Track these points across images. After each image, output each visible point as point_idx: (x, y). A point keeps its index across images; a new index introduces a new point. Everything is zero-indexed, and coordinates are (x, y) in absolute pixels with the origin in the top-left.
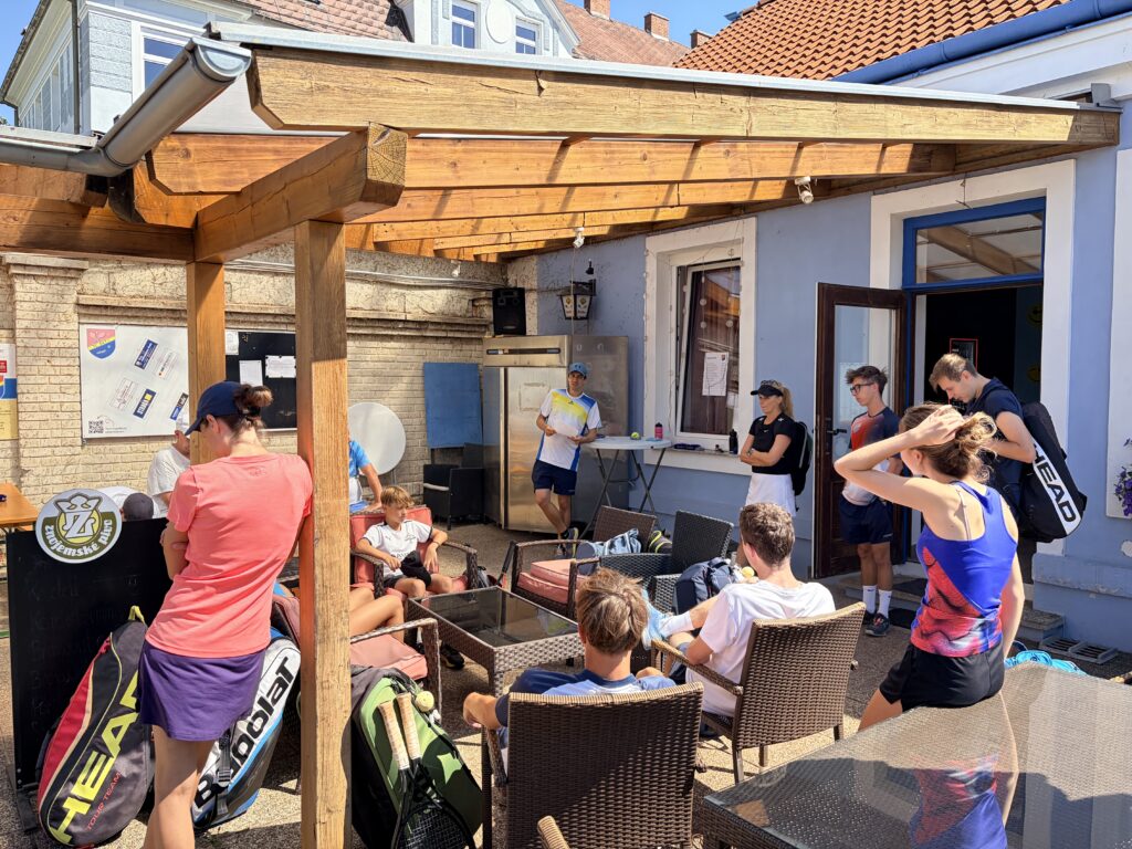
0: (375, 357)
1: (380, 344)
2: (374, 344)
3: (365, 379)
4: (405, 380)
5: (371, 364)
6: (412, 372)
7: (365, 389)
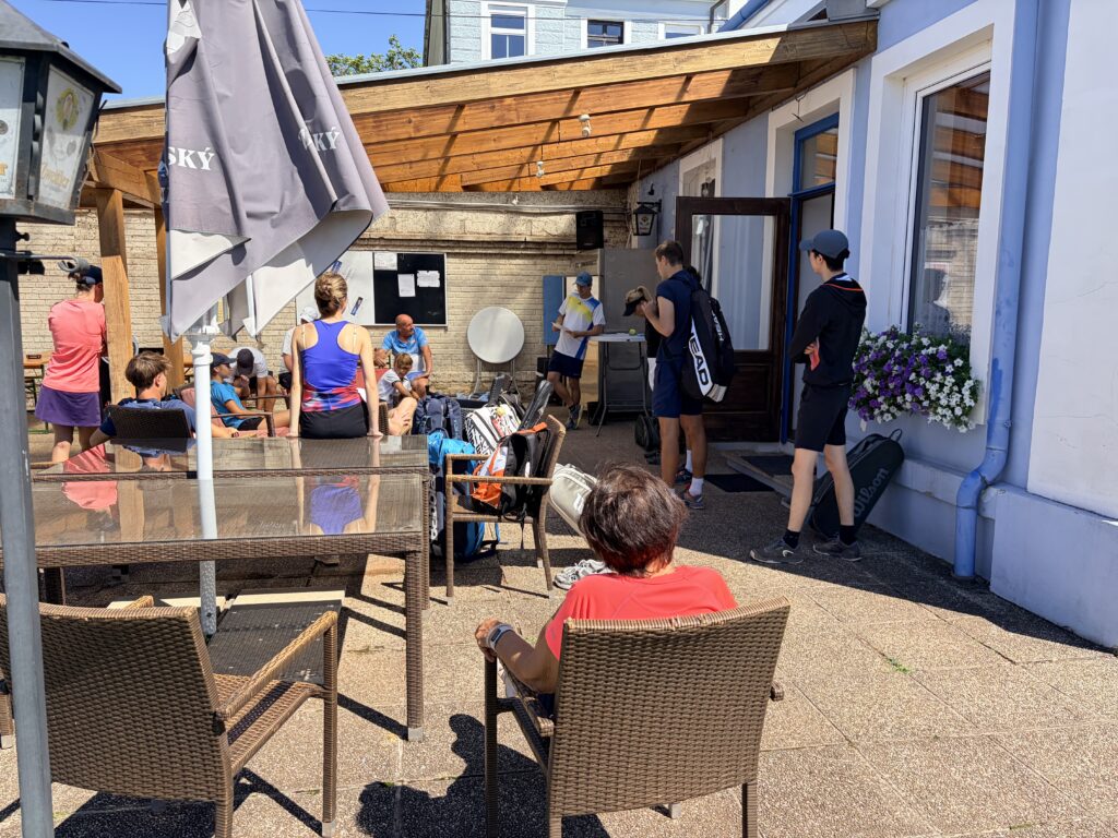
0: (503, 272)
1: (507, 261)
2: (502, 261)
3: (494, 289)
4: (528, 290)
5: (500, 278)
6: (534, 284)
7: (494, 297)
